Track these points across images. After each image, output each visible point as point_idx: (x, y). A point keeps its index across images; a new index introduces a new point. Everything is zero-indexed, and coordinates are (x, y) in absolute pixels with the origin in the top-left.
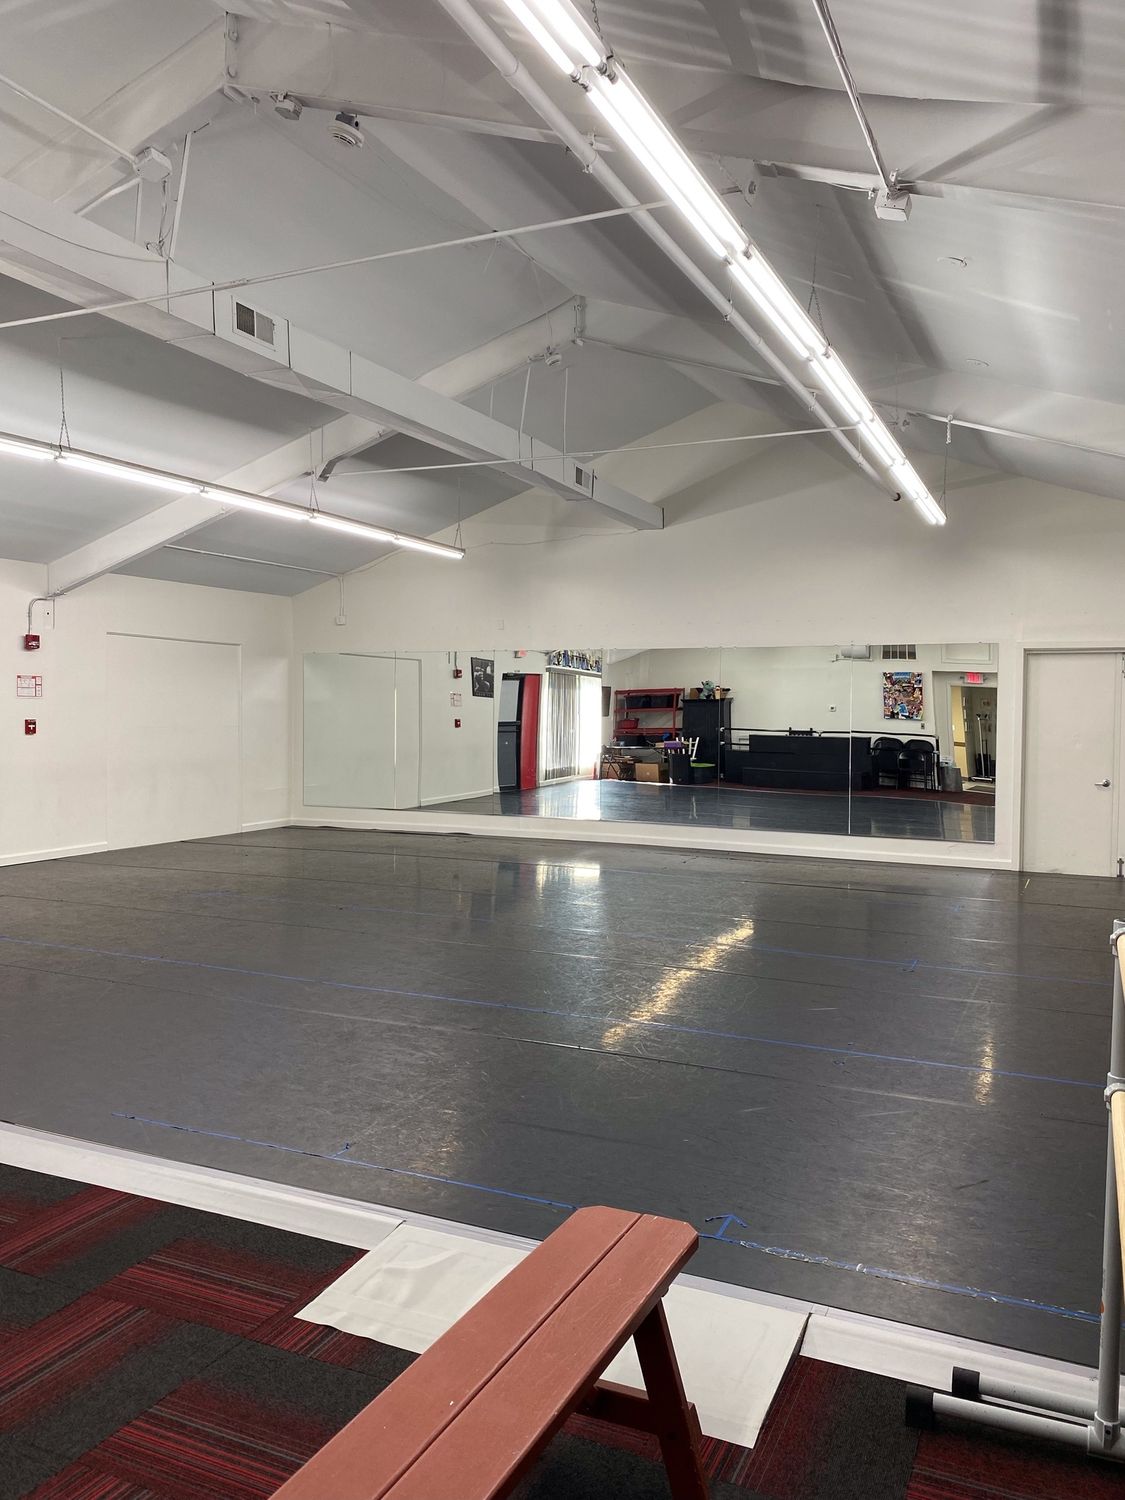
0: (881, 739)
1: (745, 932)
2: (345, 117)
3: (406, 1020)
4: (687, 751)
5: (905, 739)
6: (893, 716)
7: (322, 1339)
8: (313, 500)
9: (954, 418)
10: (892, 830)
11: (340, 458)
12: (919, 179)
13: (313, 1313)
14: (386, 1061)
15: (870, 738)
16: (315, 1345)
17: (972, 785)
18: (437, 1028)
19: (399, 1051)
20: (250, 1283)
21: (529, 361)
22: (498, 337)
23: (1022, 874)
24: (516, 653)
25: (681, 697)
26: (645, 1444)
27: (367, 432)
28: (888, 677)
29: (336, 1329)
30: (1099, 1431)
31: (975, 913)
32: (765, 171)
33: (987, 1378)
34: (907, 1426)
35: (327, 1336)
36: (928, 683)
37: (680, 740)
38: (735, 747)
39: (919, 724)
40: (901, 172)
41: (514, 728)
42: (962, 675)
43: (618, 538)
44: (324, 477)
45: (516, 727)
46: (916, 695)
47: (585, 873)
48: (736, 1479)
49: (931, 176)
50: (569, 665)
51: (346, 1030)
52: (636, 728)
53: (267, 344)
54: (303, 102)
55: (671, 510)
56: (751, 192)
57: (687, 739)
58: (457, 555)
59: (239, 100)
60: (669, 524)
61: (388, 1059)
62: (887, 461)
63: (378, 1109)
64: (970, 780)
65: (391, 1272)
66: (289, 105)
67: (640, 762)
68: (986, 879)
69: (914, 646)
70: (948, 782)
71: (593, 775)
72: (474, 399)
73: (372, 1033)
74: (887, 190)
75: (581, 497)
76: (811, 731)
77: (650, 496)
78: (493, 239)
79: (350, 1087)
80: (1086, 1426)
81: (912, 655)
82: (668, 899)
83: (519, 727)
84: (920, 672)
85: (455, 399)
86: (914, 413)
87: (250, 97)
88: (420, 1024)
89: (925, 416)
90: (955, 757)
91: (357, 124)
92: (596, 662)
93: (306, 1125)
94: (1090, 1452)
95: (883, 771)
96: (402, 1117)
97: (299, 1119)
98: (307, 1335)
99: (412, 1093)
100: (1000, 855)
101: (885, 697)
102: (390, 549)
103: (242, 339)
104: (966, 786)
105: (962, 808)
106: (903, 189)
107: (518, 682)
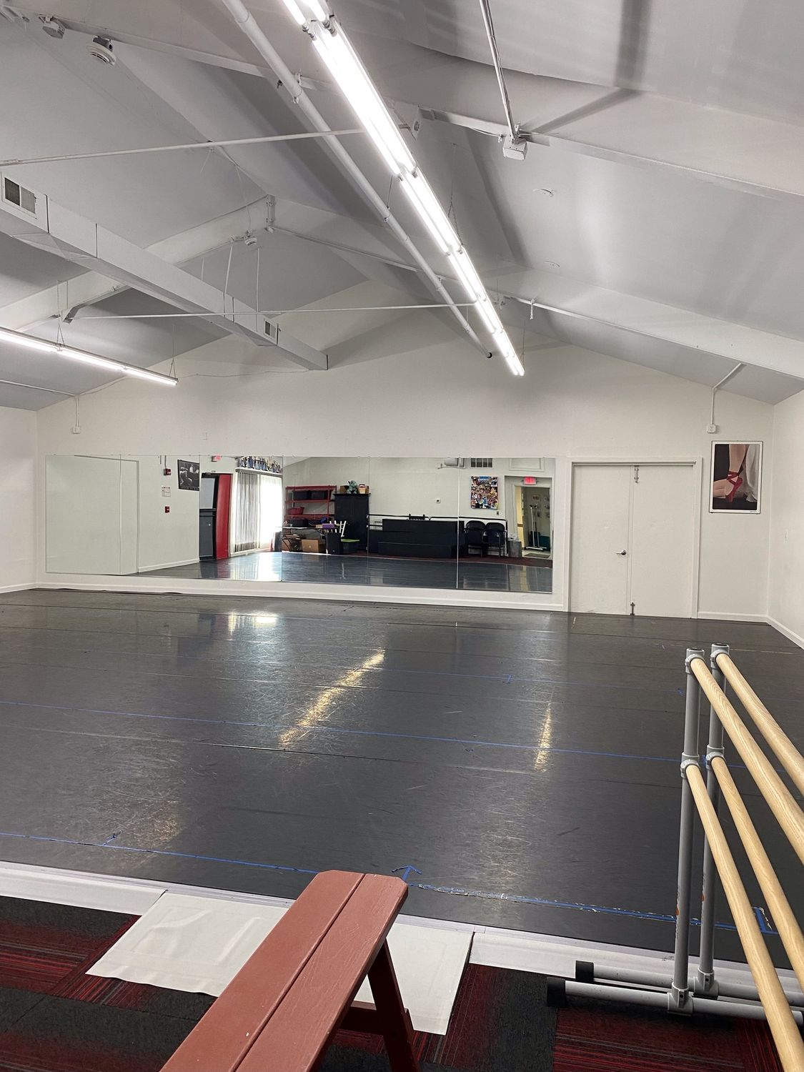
0: (470, 522)
1: (378, 659)
2: (101, 40)
3: (148, 736)
4: (338, 531)
5: (486, 522)
6: (478, 506)
7: (110, 989)
8: (60, 337)
9: (536, 302)
10: (476, 585)
11: (82, 306)
12: (534, 131)
13: (99, 969)
14: (137, 768)
15: (463, 522)
16: (105, 994)
17: (527, 553)
18: (173, 741)
19: (146, 760)
20: (46, 950)
21: (232, 241)
22: (208, 221)
23: (570, 614)
24: (213, 458)
25: (333, 492)
26: (368, 1041)
27: (104, 286)
28: (475, 480)
29: (121, 980)
30: (675, 996)
31: (544, 641)
32: (425, 115)
33: (598, 967)
34: (548, 1006)
35: (114, 986)
36: (502, 485)
37: (333, 523)
38: (372, 528)
39: (495, 512)
40: (522, 125)
41: (211, 514)
42: (523, 479)
43: (294, 375)
44: (68, 319)
45: (214, 512)
46: (493, 491)
47: (265, 621)
48: (437, 1060)
49: (541, 130)
50: (252, 467)
51: (101, 745)
52: (302, 514)
53: (30, 212)
54: (65, 25)
55: (333, 357)
56: (416, 129)
57: (338, 522)
58: (172, 383)
59: (12, 18)
60: (332, 366)
61: (138, 766)
62: (491, 329)
63: (135, 805)
64: (525, 549)
65: (160, 931)
66: (54, 26)
67: (305, 538)
68: (547, 619)
69: (491, 459)
70: (513, 551)
71: (270, 548)
72: (190, 266)
73: (122, 747)
74: (512, 137)
75: (269, 344)
76: (424, 517)
77: (319, 346)
78: (208, 147)
79: (110, 789)
80: (666, 993)
81: (490, 465)
82: (336, 637)
83: (215, 513)
84: (495, 476)
85: (176, 265)
86: (509, 297)
87: (21, 16)
88: (160, 738)
89: (515, 299)
90: (517, 534)
91: (111, 47)
92: (273, 465)
93: (78, 821)
94: (670, 1011)
95: (472, 544)
96: (155, 810)
97: (72, 817)
98: (98, 986)
99: (161, 791)
100: (555, 601)
101: (472, 494)
102: (120, 376)
103: (10, 207)
104: (524, 553)
105: (521, 569)
106: (523, 137)
107: (214, 480)
